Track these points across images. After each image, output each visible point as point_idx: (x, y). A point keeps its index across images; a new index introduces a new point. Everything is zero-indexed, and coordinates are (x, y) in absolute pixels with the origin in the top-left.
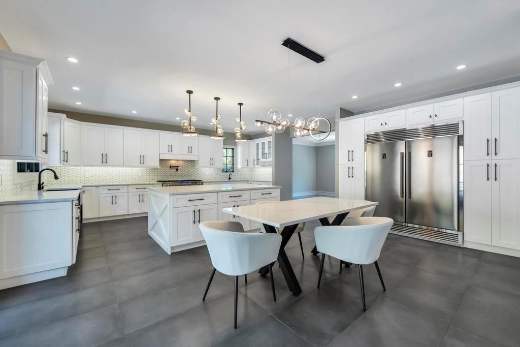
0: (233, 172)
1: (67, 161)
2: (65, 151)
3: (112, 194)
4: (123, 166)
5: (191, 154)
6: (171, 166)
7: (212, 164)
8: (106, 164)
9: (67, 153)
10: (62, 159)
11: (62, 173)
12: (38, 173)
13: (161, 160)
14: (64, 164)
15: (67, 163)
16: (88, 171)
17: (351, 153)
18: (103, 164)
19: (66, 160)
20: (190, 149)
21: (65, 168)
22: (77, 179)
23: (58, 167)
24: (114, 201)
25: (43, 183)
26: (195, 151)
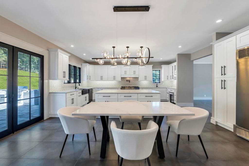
0: (160, 83)
1: (90, 79)
4: (108, 80)
5: (135, 74)
6: (127, 80)
9: (90, 76)
10: (87, 78)
13: (122, 78)
17: (224, 68)
18: (101, 80)
20: (134, 72)
26: (137, 73)
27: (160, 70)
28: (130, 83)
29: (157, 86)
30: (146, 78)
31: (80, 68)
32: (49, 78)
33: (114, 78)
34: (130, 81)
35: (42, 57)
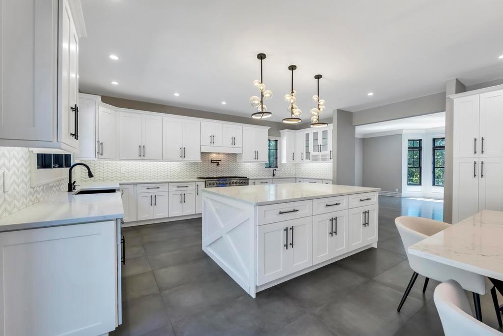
0: (277, 167)
1: (102, 154)
2: (100, 143)
3: (152, 194)
4: (162, 160)
6: (212, 160)
7: (256, 158)
8: (144, 158)
9: (102, 144)
10: (97, 151)
11: (96, 169)
12: (69, 168)
13: (202, 153)
14: (98, 158)
15: (102, 157)
16: (124, 166)
17: (478, 142)
18: (140, 158)
19: (100, 153)
20: (233, 141)
21: (99, 163)
22: (112, 175)
23: (92, 162)
24: (153, 201)
25: (75, 182)
26: (238, 144)
29: (274, 175)
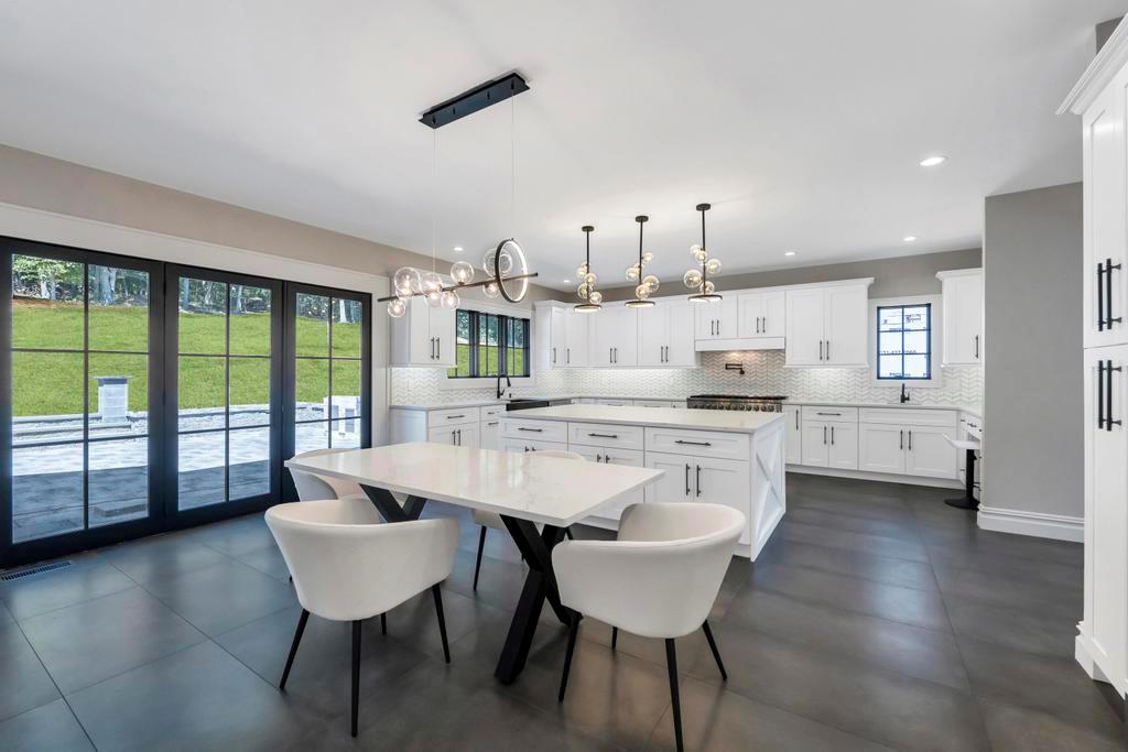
27: (929, 305)
28: (746, 378)
30: (825, 352)
31: (526, 321)
32: (391, 362)
33: (665, 356)
34: (745, 368)
35: (365, 299)
